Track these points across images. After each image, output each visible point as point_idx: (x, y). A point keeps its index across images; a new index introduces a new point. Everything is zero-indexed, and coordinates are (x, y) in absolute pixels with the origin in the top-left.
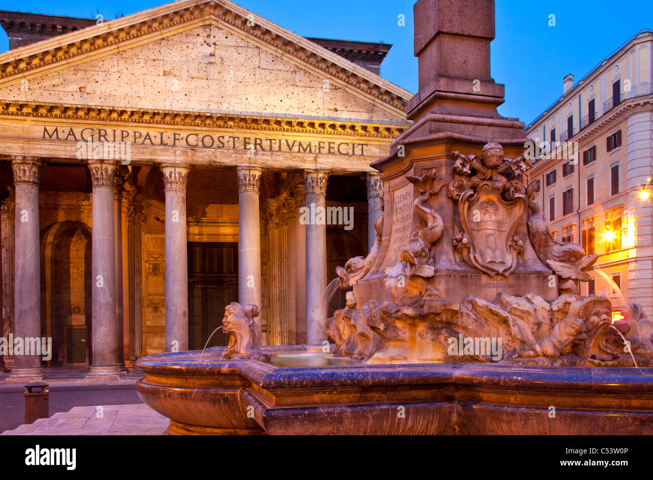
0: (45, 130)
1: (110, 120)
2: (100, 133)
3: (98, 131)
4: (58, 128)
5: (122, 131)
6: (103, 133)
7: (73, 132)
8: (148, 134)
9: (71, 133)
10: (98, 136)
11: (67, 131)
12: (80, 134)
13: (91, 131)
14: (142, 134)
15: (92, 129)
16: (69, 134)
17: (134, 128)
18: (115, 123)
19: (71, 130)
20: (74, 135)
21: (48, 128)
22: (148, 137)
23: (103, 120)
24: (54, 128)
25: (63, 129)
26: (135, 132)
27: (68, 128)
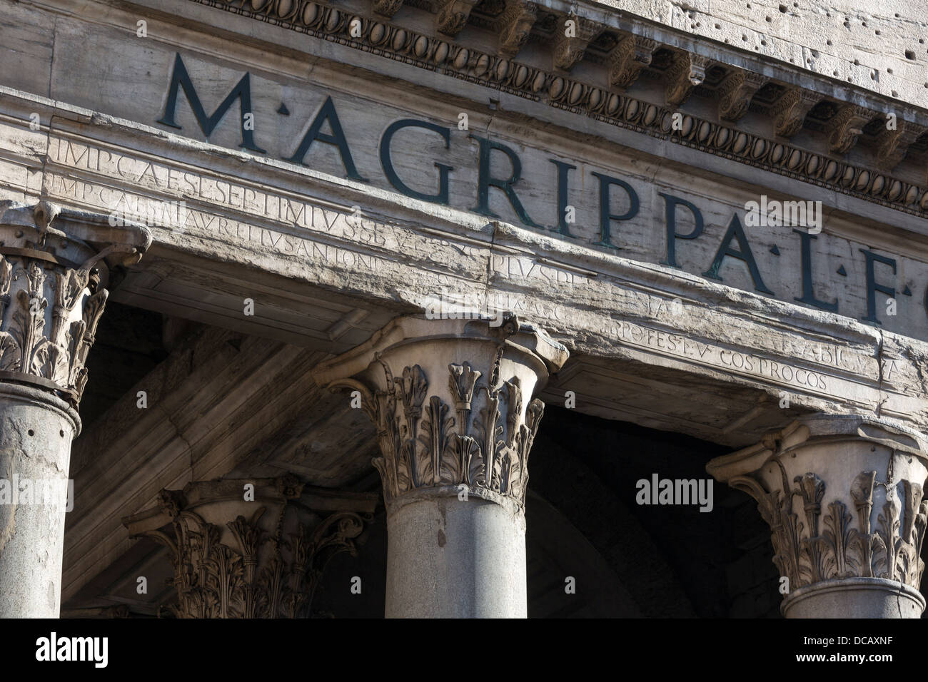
0: (181, 78)
1: (562, 101)
2: (484, 164)
3: (474, 149)
4: (257, 84)
5: (605, 182)
6: (500, 166)
7: (336, 125)
8: (736, 228)
9: (326, 128)
10: (473, 176)
11: (306, 111)
12: (374, 143)
13: (440, 140)
14: (708, 219)
15: (445, 133)
16: (314, 134)
17: (669, 178)
18: (581, 121)
19: (328, 111)
20: (338, 139)
21: (196, 69)
22: (735, 244)
23: (525, 88)
24: (231, 78)
25: (285, 93)
26: (672, 202)
27: (310, 94)
